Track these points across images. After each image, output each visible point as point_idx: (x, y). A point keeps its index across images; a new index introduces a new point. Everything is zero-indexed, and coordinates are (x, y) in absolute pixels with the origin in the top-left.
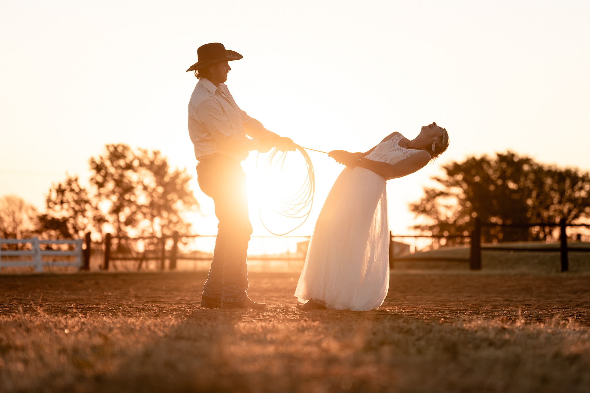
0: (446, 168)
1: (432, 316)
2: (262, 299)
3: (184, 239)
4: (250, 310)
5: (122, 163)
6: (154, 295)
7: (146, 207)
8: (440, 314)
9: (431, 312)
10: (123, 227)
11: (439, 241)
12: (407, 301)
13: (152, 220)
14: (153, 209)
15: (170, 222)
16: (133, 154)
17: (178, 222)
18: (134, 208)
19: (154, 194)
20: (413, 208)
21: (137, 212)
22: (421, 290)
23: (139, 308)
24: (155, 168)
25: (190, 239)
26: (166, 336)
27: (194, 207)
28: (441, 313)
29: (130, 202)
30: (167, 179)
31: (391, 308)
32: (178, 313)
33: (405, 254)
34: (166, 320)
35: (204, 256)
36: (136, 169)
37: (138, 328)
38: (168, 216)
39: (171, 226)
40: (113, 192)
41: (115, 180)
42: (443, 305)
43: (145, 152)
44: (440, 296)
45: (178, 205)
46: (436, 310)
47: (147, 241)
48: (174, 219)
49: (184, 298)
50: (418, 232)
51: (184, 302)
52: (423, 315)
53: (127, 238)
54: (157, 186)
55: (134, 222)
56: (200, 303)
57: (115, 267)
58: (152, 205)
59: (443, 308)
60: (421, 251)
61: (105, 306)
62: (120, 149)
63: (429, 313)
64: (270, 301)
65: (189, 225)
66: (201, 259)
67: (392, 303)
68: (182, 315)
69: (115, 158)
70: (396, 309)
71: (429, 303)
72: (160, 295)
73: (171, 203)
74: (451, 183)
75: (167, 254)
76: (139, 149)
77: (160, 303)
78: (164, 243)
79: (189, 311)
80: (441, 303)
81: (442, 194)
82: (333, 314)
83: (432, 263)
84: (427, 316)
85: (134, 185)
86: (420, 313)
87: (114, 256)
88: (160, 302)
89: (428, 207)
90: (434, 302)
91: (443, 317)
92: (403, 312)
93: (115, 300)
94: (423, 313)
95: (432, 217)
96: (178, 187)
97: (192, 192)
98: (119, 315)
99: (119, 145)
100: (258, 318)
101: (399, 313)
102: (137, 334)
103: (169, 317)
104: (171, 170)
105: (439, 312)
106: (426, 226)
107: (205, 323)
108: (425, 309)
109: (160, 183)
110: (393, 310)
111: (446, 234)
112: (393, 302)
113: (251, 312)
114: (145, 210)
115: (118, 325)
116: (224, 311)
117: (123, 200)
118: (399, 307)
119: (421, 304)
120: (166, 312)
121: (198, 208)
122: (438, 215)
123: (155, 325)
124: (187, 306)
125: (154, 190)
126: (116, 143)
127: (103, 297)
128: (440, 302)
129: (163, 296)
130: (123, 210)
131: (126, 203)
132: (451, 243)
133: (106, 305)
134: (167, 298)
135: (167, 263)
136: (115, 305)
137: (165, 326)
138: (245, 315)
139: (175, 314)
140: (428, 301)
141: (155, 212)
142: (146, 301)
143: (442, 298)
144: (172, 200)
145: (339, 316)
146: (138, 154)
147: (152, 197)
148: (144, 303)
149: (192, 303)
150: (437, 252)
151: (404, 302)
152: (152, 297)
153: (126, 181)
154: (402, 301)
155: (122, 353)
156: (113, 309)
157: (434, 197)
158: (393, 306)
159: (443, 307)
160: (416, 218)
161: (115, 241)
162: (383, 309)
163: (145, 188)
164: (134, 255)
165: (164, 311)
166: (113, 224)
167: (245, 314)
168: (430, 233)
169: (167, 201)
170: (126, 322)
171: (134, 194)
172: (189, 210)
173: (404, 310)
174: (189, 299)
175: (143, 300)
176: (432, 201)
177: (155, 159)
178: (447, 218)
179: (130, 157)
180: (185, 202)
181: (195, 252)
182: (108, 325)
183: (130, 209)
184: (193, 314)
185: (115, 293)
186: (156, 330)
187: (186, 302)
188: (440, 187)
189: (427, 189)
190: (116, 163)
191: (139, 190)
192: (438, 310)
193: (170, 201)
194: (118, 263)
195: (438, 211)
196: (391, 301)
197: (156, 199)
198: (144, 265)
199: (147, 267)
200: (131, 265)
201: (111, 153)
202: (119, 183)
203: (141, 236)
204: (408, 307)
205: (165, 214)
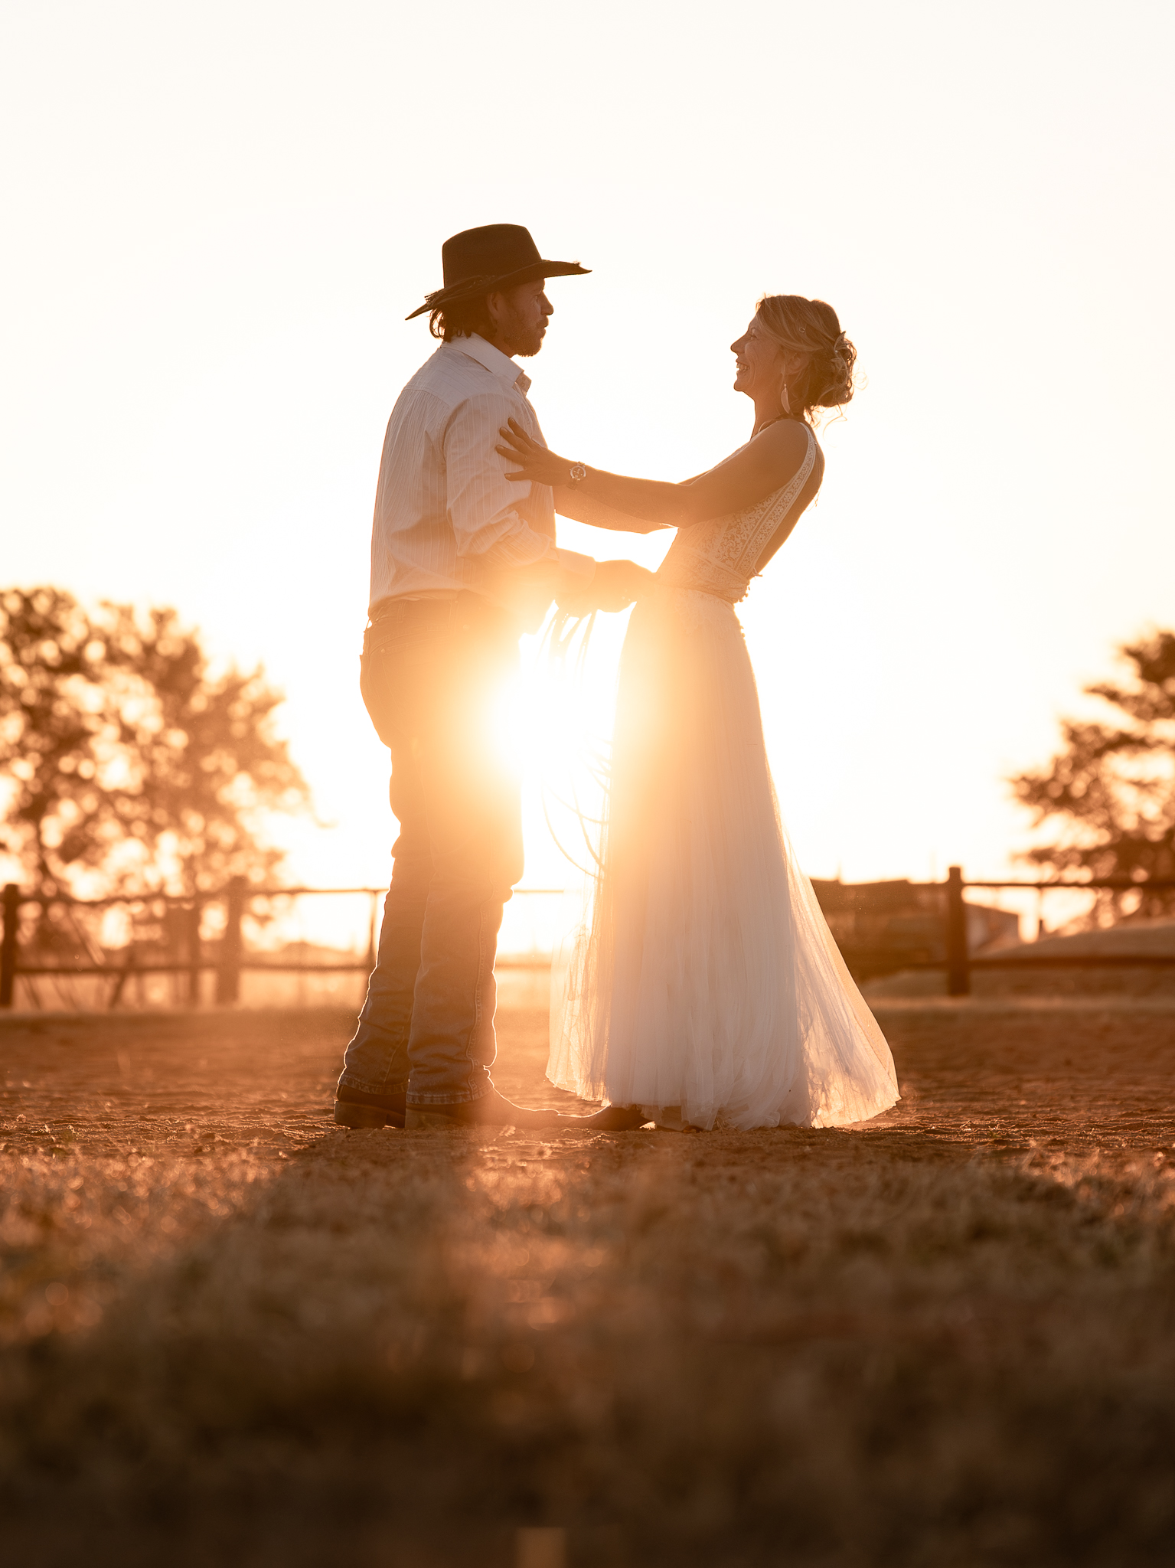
0: (1135, 654)
1: (1120, 1146)
2: (537, 1096)
3: (259, 905)
4: (506, 1131)
5: (48, 650)
6: (173, 1089)
7: (132, 798)
8: (1146, 1140)
9: (1115, 1134)
10: (55, 865)
11: (1115, 902)
12: (1027, 1100)
13: (150, 841)
14: (153, 805)
15: (211, 846)
16: (86, 621)
17: (236, 848)
18: (90, 802)
19: (158, 754)
20: (1025, 789)
21: (103, 815)
22: (1068, 1063)
23: (132, 1130)
24: (159, 665)
25: (281, 901)
26: (239, 1216)
27: (291, 796)
28: (1151, 1137)
29: (74, 777)
30: (198, 703)
31: (976, 1122)
32: (266, 1143)
33: (1003, 946)
34: (231, 1165)
35: (330, 960)
36: (97, 670)
37: (141, 1192)
38: (205, 828)
39: (217, 860)
40: (21, 749)
41: (27, 709)
42: (1151, 1110)
43: (126, 613)
44: (1136, 1083)
45: (239, 790)
46: (1131, 1127)
47: (138, 908)
48: (226, 836)
49: (274, 1097)
50: (1047, 872)
51: (277, 1110)
52: (1090, 1144)
53: (67, 901)
54: (168, 726)
55: (91, 849)
56: (331, 1111)
57: (35, 997)
58: (150, 790)
59: (1153, 1121)
60: (1056, 932)
61: (15, 1124)
62: (42, 605)
63: (1110, 1137)
64: (565, 1104)
65: (273, 857)
66: (322, 969)
67: (977, 1105)
68: (279, 1150)
69: (27, 637)
70: (995, 1126)
71: (1100, 1103)
72: (197, 1088)
73: (215, 783)
74: (1152, 705)
75: (206, 953)
76: (106, 604)
77: (196, 1113)
78: (194, 919)
79: (301, 1136)
80: (1143, 1106)
81: (1124, 742)
82: (787, 1142)
83: (1098, 974)
84: (1103, 1146)
85: (91, 724)
86: (1080, 1135)
87: (31, 961)
88: (198, 1109)
89: (1079, 787)
90: (1117, 1103)
91: (1159, 1150)
92: (1021, 1135)
93: (47, 1104)
94: (1087, 1136)
95: (1088, 822)
96: (238, 729)
97: (283, 745)
98: (71, 1153)
99: (37, 593)
100: (536, 1157)
101: (1009, 1136)
102: (144, 1211)
103: (240, 1155)
104: (213, 674)
105: (1143, 1131)
106: (1072, 850)
107: (365, 1174)
108: (1092, 1124)
109: (176, 716)
110: (987, 1126)
111: (1140, 875)
112: (981, 1104)
113: (511, 1137)
114: (126, 807)
115: (76, 1183)
116: (417, 1137)
117: (52, 777)
118: (1004, 1118)
119: (1075, 1109)
120: (223, 1141)
121: (306, 798)
122: (1114, 813)
123: (199, 1182)
124: (289, 1121)
125: (157, 741)
126: (27, 586)
127: (5, 1095)
128: (1138, 1099)
129: (203, 1090)
130: (55, 812)
131: (62, 787)
132: (1157, 906)
133: (20, 1119)
134: (219, 1097)
135: (208, 981)
136: (49, 1119)
137: (230, 1185)
138: (491, 1149)
139: (257, 1148)
140: (1096, 1099)
141: (161, 815)
142: (149, 1107)
143: (1142, 1088)
144: (218, 772)
145: (808, 1149)
146: (103, 620)
147: (152, 763)
148: (143, 1114)
149: (307, 1113)
150: (1110, 935)
151: (1015, 1103)
152: (169, 1094)
153: (62, 709)
154: (1010, 1099)
155: (105, 1271)
156: (47, 1134)
157: (1099, 754)
158: (981, 1116)
159: (1151, 1118)
160: (1036, 824)
161: (29, 912)
162: (952, 1126)
163: (128, 735)
164: (99, 958)
165: (217, 1139)
166: (20, 855)
167: (492, 1145)
168: (1085, 875)
169: (200, 777)
170: (99, 1174)
171: (90, 755)
172: (274, 807)
173: (1022, 1126)
174: (292, 1100)
175: (140, 1104)
176: (1092, 769)
177: (159, 635)
178: (1142, 821)
179: (74, 632)
180: (260, 782)
181: (302, 946)
182: (41, 1182)
183: (79, 806)
184: (314, 1147)
185: (42, 1083)
186: (205, 1194)
187: (284, 1109)
188: (1117, 720)
189: (1073, 724)
190: (27, 655)
191: (105, 743)
192: (1138, 1126)
193: (210, 776)
194: (45, 985)
195: (1113, 801)
196: (972, 1100)
197: (164, 770)
198: (130, 989)
199: (141, 996)
200: (88, 991)
201: (12, 620)
202: (38, 716)
203: (113, 894)
204: (1034, 1116)
205: (194, 821)
